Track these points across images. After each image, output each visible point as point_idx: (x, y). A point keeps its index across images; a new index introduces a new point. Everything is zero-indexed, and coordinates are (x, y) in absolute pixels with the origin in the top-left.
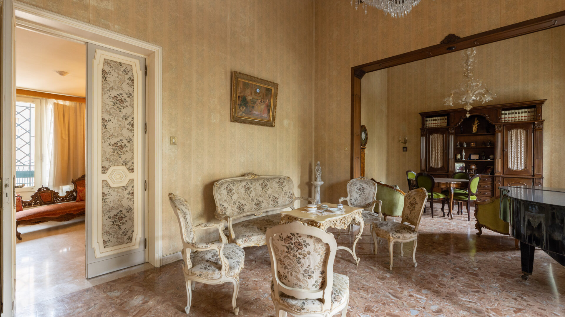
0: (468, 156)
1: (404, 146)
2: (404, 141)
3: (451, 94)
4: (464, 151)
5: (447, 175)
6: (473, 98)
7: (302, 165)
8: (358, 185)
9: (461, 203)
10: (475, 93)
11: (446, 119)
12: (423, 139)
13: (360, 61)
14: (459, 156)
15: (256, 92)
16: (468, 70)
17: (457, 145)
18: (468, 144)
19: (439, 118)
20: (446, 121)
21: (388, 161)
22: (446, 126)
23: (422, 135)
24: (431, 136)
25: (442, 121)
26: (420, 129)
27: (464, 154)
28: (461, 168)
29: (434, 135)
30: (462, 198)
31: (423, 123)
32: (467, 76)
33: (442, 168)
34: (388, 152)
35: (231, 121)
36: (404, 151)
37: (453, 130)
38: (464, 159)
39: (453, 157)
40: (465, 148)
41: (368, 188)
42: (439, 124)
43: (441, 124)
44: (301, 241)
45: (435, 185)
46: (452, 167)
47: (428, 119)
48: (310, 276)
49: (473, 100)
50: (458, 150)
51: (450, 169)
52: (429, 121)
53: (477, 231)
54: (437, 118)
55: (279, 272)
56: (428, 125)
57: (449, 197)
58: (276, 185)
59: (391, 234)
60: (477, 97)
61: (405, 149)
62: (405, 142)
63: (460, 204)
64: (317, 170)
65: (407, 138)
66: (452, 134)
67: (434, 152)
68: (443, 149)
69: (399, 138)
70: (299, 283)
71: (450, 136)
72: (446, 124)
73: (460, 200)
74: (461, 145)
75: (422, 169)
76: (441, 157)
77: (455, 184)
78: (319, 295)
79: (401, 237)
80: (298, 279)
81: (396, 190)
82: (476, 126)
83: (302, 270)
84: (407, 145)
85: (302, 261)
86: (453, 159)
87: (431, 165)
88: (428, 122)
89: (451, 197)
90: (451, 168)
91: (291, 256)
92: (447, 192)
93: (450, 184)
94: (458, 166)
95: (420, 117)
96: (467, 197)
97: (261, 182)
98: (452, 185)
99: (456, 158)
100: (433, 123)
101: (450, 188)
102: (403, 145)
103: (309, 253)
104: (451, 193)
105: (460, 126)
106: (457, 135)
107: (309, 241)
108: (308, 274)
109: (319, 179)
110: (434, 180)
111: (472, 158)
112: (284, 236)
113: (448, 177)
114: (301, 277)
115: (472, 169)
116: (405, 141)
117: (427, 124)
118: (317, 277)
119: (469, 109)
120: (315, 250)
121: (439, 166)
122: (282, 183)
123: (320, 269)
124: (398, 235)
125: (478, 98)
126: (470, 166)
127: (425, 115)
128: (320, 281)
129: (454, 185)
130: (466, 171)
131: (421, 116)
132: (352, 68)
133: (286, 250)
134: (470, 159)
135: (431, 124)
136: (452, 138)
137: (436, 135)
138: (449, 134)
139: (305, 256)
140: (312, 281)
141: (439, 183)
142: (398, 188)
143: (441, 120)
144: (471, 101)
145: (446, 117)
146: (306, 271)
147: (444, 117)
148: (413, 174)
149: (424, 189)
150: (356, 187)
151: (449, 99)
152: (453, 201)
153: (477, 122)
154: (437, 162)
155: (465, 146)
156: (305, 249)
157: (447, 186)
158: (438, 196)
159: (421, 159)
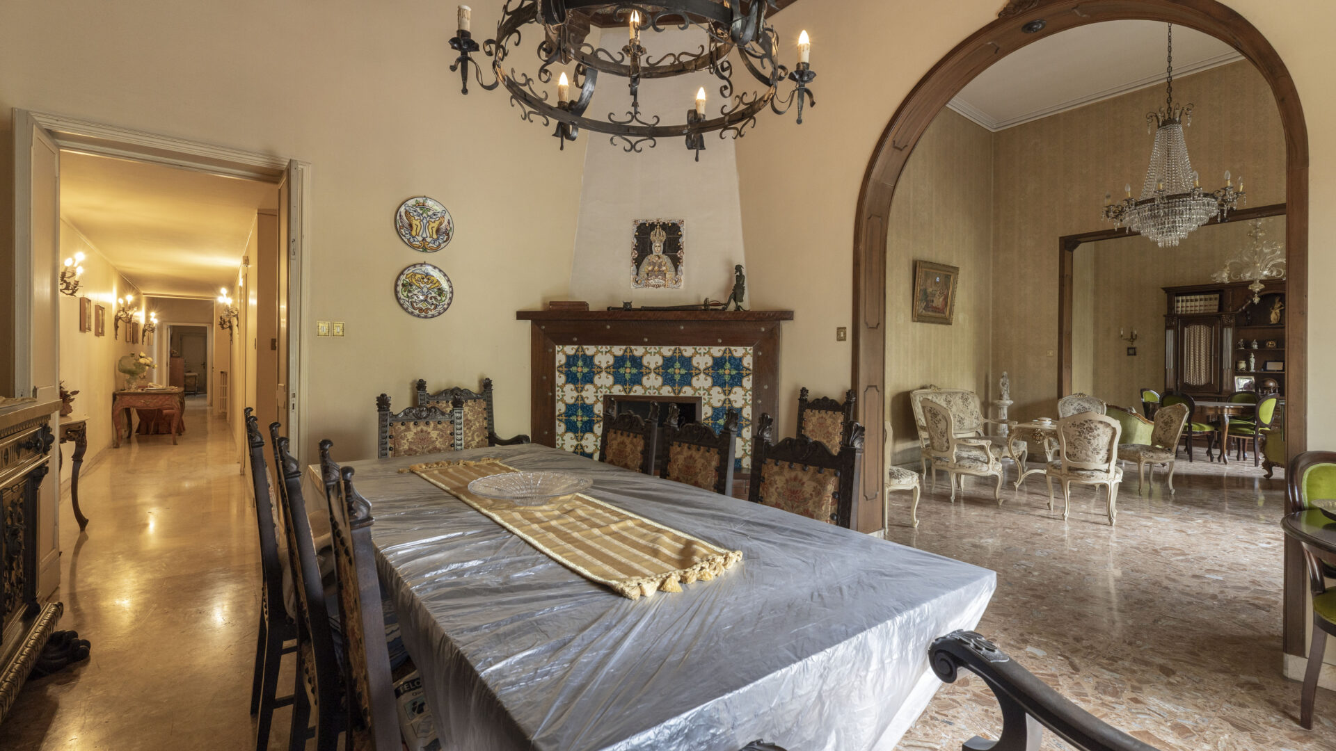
0: (1262, 365)
1: (1130, 346)
2: (1129, 337)
3: (1226, 266)
4: (1253, 356)
5: (1218, 398)
6: (1265, 273)
7: (977, 377)
8: (1075, 405)
9: (1244, 440)
10: (1269, 266)
11: (1216, 299)
12: (1170, 333)
13: (1074, 229)
14: (1243, 365)
15: (936, 282)
16: (1257, 228)
17: (1239, 346)
18: (1262, 345)
19: (1202, 297)
20: (1217, 302)
21: (1095, 373)
22: (1216, 311)
23: (1167, 328)
24: (1186, 329)
25: (1208, 303)
26: (1165, 316)
27: (1253, 360)
28: (1247, 386)
29: (1192, 328)
30: (1243, 431)
31: (1171, 306)
32: (1255, 237)
33: (1208, 386)
34: (1096, 356)
35: (913, 321)
36: (1129, 354)
37: (1231, 318)
38: (1252, 370)
39: (1230, 366)
40: (1255, 352)
41: (1092, 408)
42: (1202, 308)
43: (1206, 308)
44: (1093, 426)
45: (1196, 410)
46: (1229, 384)
47: (1180, 298)
48: (1098, 453)
49: (1266, 276)
50: (1241, 353)
51: (1225, 388)
52: (1182, 301)
53: (1266, 472)
54: (1198, 297)
55: (1067, 453)
56: (1180, 309)
57: (1220, 430)
58: (960, 402)
59: (1141, 454)
60: (1272, 272)
61: (1132, 352)
62: (1133, 338)
63: (1241, 442)
64: (1003, 385)
65: (1136, 332)
66: (1229, 325)
67: (1192, 358)
68: (1211, 353)
69: (1119, 332)
70: (1088, 459)
71: (1225, 330)
72: (1217, 307)
73: (1240, 435)
74: (1248, 345)
75: (1168, 387)
76: (1206, 365)
77: (1232, 409)
78: (1105, 467)
79: (1155, 457)
80: (1087, 455)
81: (1131, 413)
82: (1278, 311)
83: (1091, 449)
84: (1136, 344)
85: (1092, 441)
86: (1230, 370)
87: (1186, 380)
88: (1180, 304)
89: (1224, 430)
90: (1227, 385)
91: (1082, 438)
92: (1218, 423)
93: (1222, 409)
94: (1242, 383)
95: (1163, 295)
96: (1254, 429)
97: (944, 397)
98: (1226, 410)
99: (1237, 367)
100: (1187, 305)
101: (1222, 415)
102: (1129, 344)
103: (1099, 435)
104: (1224, 422)
105: (1245, 311)
106: (1237, 327)
107: (1099, 426)
108: (1096, 451)
109: (1006, 396)
110: (1193, 404)
111: (1269, 368)
112: (1078, 423)
113: (1219, 400)
114: (1090, 453)
115: (1269, 388)
116: (1132, 336)
117: (1178, 307)
118: (1103, 454)
119: (1258, 290)
120: (1104, 433)
121: (1203, 381)
122: (966, 399)
123: (1107, 448)
124: (1151, 454)
125: (1274, 273)
126: (1264, 381)
127: (1173, 293)
128: (1106, 457)
129: (1230, 411)
130: (1257, 390)
131: (1166, 292)
132: (1060, 238)
133: (1078, 434)
134: (1265, 369)
135: (1187, 307)
136: (1228, 334)
137: (1197, 327)
138: (1224, 326)
139: (1094, 437)
140: (1100, 456)
141: (1202, 407)
142: (1134, 412)
143: (1206, 300)
144: (1263, 278)
145: (1217, 296)
146: (1095, 449)
147: (1212, 296)
148: (1152, 394)
149: (1184, 405)
150: (1073, 407)
151: (1221, 274)
152: (1228, 438)
153: (1279, 305)
154: (1197, 374)
155: (1255, 347)
156: (1096, 432)
157: (1216, 412)
158: (1201, 427)
159: (1166, 370)
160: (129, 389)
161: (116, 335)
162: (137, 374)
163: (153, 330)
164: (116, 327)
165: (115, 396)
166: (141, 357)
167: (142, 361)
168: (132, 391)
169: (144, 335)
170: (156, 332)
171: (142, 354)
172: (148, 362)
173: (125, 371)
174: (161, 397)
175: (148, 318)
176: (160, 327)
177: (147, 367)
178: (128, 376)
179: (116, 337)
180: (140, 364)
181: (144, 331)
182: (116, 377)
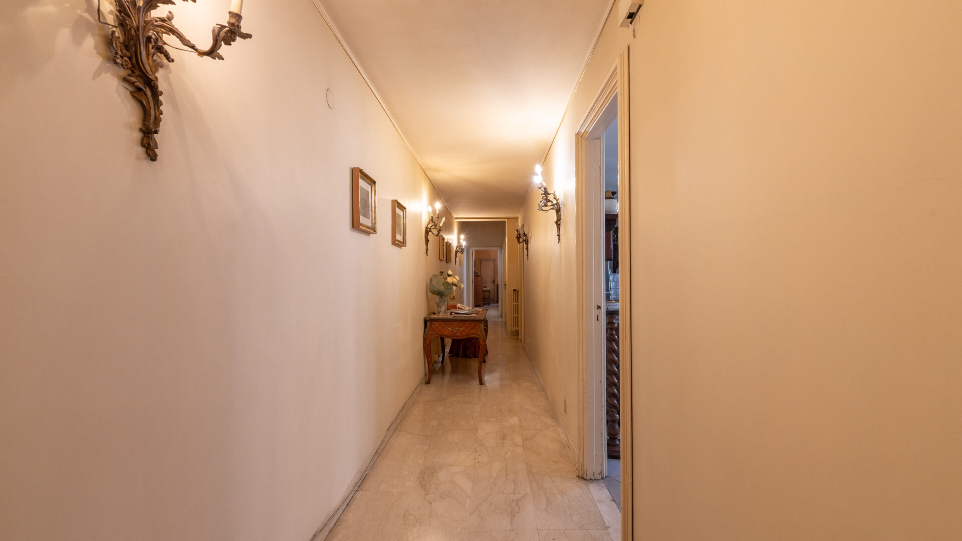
160: (439, 313)
161: (427, 250)
162: (446, 296)
163: (462, 251)
164: (427, 241)
165: (426, 321)
166: (449, 276)
167: (450, 280)
168: (441, 316)
169: (456, 256)
170: (465, 252)
171: (450, 272)
172: (455, 281)
173: (434, 292)
174: (467, 324)
175: (459, 239)
176: (468, 248)
177: (454, 288)
178: (437, 298)
179: (427, 253)
180: (448, 284)
181: (456, 252)
182: (428, 299)
